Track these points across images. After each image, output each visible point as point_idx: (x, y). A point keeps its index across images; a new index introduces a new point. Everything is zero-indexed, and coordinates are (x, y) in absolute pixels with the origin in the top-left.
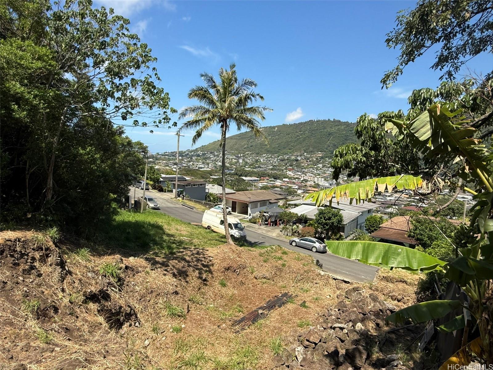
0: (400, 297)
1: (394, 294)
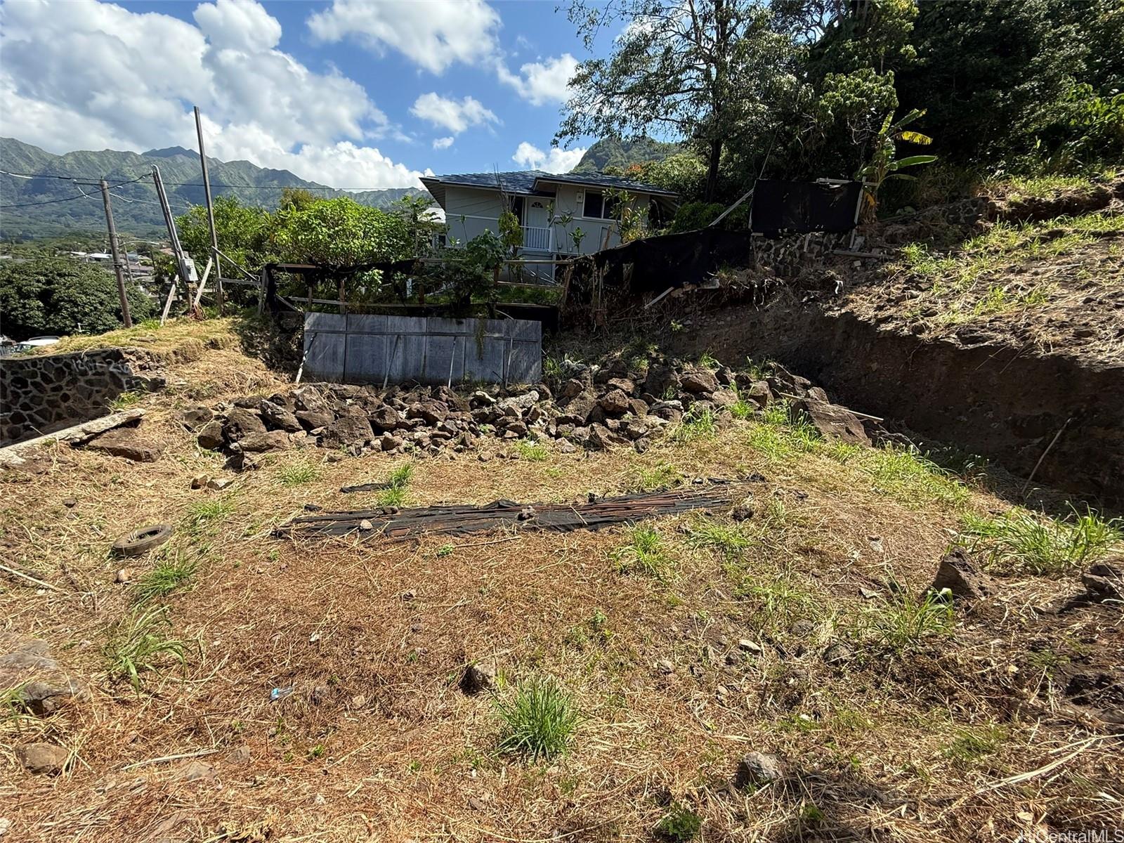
0: (257, 378)
1: (249, 377)
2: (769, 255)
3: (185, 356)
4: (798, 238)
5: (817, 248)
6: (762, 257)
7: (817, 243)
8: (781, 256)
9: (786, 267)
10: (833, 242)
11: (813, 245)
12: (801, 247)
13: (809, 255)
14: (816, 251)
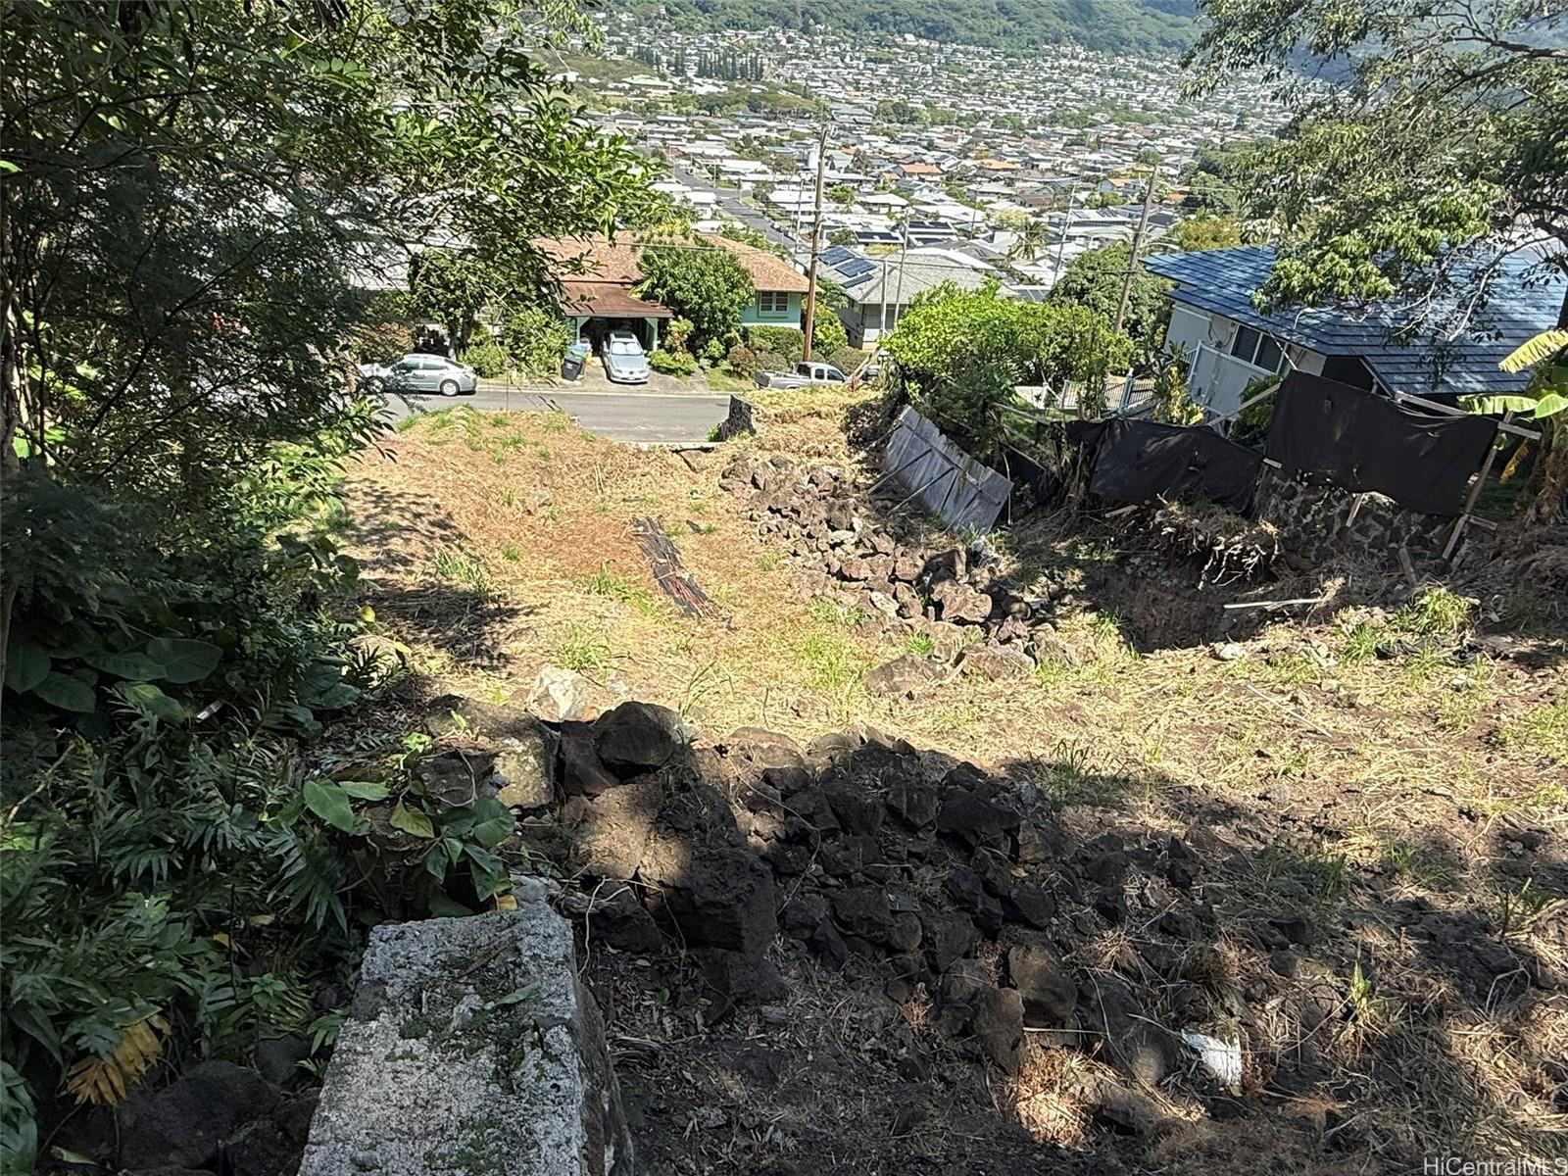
0: (822, 448)
1: (811, 444)
2: (1287, 511)
3: (782, 419)
4: (1343, 496)
5: (1377, 530)
6: (1276, 506)
7: (1379, 519)
8: (1309, 517)
9: (1310, 542)
10: (1414, 529)
11: (1369, 521)
12: (1345, 515)
13: (1357, 537)
14: (1373, 534)
